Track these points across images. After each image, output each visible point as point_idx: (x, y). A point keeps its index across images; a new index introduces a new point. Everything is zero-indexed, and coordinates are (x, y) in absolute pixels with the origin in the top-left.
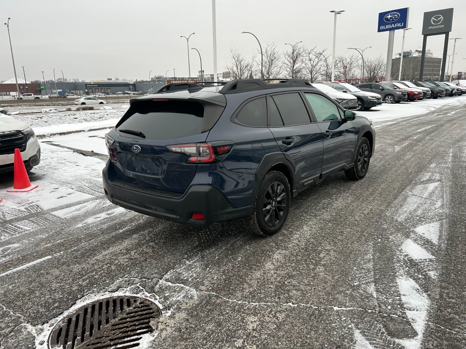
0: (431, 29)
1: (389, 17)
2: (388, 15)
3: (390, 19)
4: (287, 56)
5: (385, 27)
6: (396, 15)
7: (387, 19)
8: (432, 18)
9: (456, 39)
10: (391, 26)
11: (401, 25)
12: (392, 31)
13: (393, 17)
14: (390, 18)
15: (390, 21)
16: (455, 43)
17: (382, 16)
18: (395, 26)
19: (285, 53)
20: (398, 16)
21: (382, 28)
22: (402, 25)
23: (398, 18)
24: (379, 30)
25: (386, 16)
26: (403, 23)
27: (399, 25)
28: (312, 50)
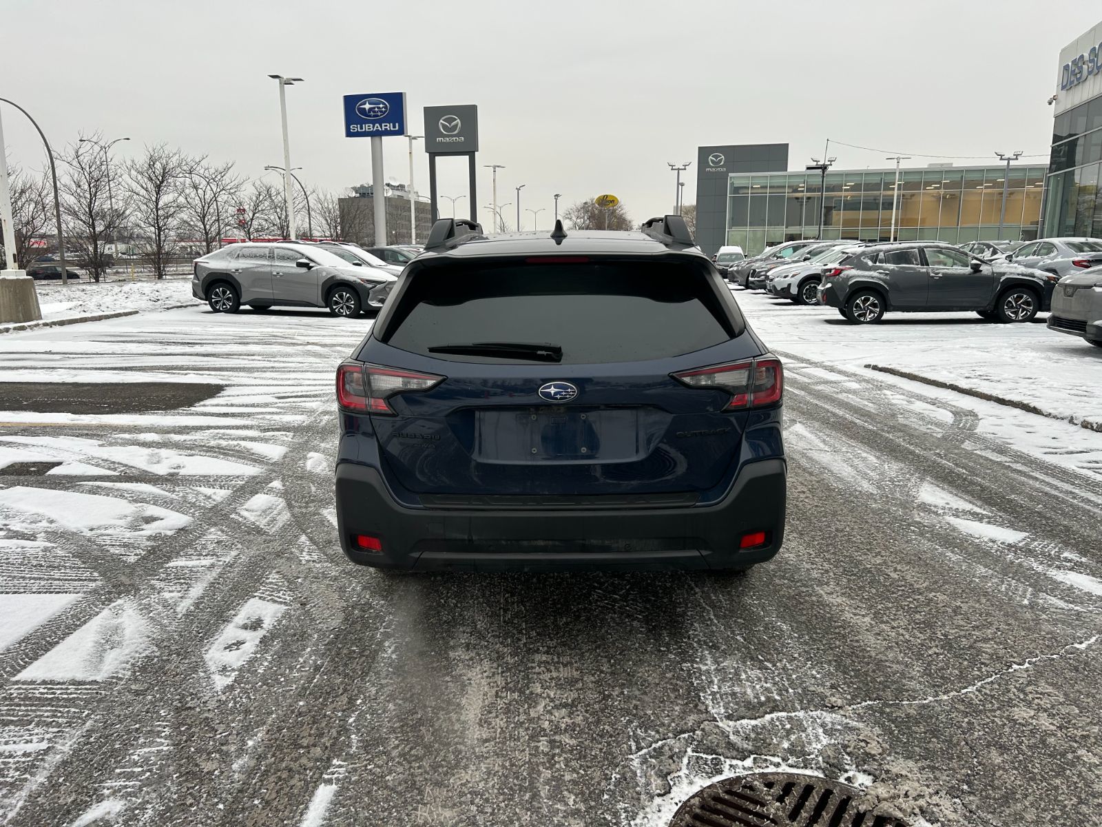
0: (441, 143)
1: (367, 106)
2: (365, 104)
3: (369, 112)
4: (133, 173)
5: (361, 128)
6: (381, 106)
7: (363, 111)
8: (441, 121)
9: (495, 167)
10: (373, 127)
11: (394, 127)
12: (377, 139)
13: (374, 108)
14: (370, 109)
15: (370, 116)
16: (495, 175)
17: (351, 102)
18: (381, 127)
19: (129, 163)
20: (386, 107)
21: (355, 128)
22: (397, 128)
23: (385, 111)
24: (349, 134)
25: (361, 105)
26: (397, 124)
27: (389, 127)
28: (198, 163)
